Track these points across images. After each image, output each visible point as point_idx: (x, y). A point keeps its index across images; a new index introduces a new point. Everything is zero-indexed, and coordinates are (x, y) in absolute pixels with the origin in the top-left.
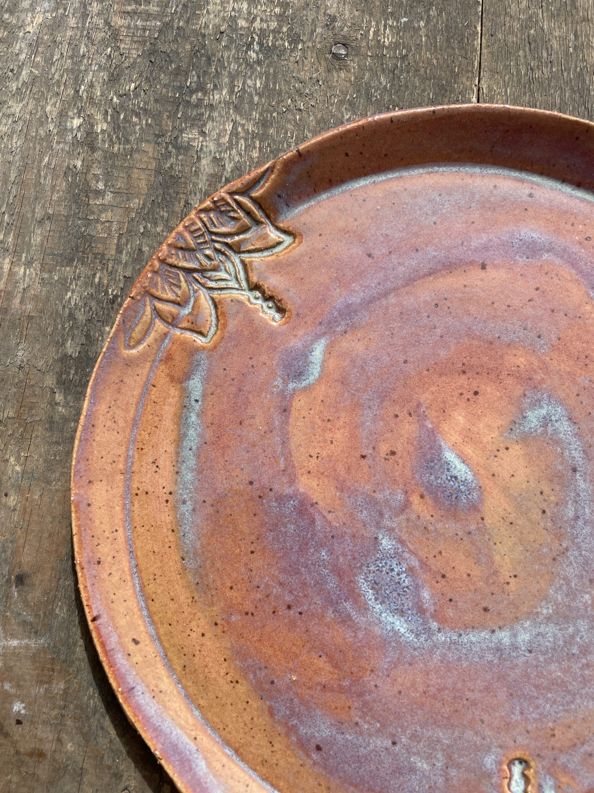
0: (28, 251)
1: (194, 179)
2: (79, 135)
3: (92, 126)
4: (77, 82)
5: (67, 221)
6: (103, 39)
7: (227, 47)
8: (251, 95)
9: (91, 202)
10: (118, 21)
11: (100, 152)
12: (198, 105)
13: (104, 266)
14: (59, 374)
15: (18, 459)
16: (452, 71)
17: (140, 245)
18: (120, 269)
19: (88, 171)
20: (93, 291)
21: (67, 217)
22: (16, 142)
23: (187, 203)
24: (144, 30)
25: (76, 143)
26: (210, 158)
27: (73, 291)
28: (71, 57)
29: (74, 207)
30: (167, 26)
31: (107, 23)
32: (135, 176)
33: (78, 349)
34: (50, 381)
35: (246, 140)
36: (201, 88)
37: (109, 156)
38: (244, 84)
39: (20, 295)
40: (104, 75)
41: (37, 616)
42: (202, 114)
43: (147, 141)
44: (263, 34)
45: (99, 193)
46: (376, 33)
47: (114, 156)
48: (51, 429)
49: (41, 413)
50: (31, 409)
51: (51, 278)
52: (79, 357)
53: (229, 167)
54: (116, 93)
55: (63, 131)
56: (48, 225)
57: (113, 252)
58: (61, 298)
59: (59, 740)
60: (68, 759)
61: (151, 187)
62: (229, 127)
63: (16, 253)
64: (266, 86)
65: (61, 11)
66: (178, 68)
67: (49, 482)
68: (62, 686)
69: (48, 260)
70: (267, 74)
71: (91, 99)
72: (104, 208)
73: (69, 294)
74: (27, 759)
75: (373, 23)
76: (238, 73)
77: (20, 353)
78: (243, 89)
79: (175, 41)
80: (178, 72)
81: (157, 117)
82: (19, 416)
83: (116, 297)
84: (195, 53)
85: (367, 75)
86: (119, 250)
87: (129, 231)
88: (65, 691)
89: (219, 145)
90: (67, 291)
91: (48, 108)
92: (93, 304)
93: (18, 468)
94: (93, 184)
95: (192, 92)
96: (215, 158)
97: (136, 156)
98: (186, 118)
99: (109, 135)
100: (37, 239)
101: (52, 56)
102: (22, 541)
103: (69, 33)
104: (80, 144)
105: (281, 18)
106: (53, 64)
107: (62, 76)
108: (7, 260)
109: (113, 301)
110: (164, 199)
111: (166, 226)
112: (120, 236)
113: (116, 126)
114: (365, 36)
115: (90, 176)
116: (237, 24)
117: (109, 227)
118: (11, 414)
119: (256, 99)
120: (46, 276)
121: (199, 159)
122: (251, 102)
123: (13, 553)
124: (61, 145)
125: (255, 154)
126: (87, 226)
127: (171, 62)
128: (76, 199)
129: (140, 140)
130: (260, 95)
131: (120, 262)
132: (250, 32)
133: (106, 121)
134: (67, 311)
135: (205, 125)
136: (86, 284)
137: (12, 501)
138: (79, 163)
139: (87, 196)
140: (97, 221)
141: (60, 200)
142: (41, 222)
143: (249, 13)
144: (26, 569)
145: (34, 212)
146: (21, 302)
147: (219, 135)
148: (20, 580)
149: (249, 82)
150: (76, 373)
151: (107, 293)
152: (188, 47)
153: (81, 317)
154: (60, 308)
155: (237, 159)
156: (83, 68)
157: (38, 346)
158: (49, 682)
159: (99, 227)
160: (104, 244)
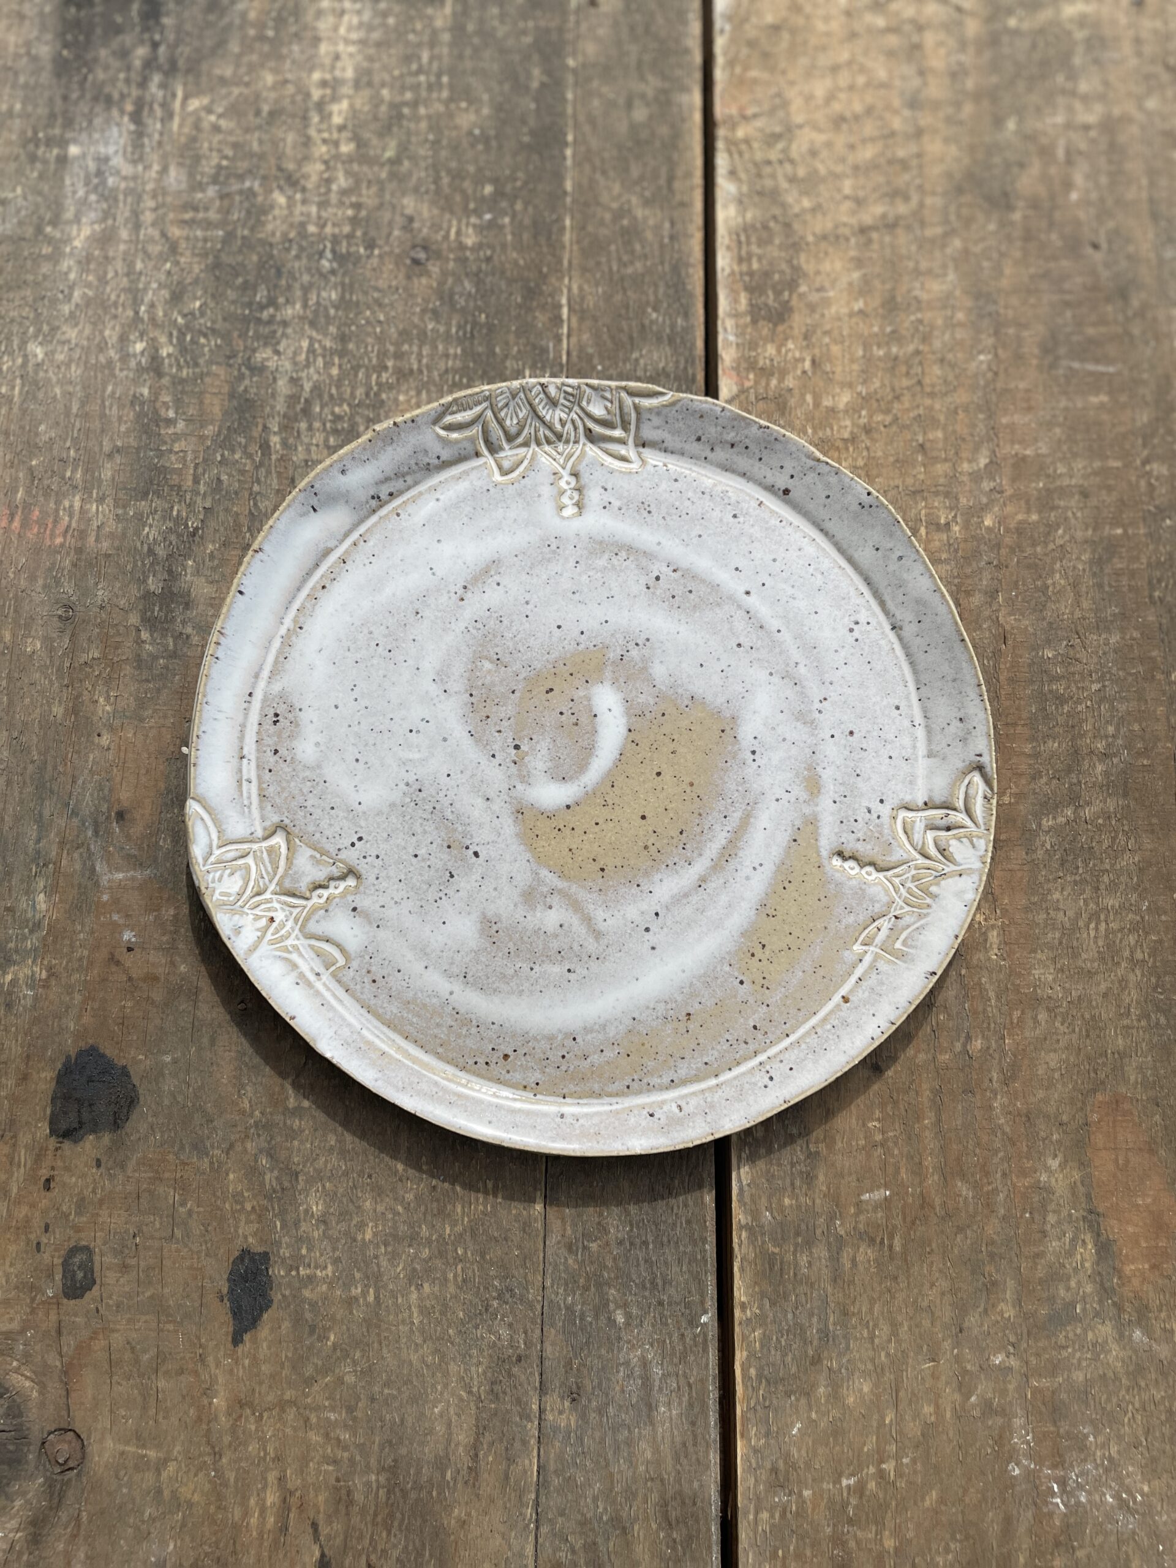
0: (99, 487)
1: (271, 401)
2: (143, 361)
3: (157, 350)
4: (136, 303)
5: (138, 453)
6: (161, 253)
7: (298, 257)
8: (326, 309)
9: (163, 432)
10: (176, 232)
11: (167, 378)
12: (271, 321)
13: (182, 499)
14: (143, 612)
15: (108, 698)
16: (540, 272)
17: (219, 473)
18: (199, 500)
19: (157, 399)
20: (171, 525)
21: (138, 449)
22: (75, 372)
23: (265, 427)
24: (205, 240)
25: (140, 370)
26: (287, 378)
27: (151, 526)
28: (128, 275)
29: (144, 437)
30: (230, 236)
31: (163, 234)
32: (207, 401)
33: (161, 585)
34: (134, 619)
35: (324, 356)
36: (272, 302)
37: (177, 381)
38: (318, 295)
39: (94, 533)
40: (165, 293)
41: (141, 848)
42: (275, 332)
43: (218, 363)
44: (335, 240)
45: (170, 422)
46: (458, 233)
47: (182, 381)
48: (139, 667)
49: (127, 650)
50: (116, 648)
51: (126, 513)
52: (162, 593)
53: (307, 386)
54: (180, 312)
55: (125, 357)
56: (118, 459)
57: (190, 483)
58: (138, 533)
59: (173, 964)
60: (182, 979)
61: (226, 413)
62: (305, 344)
63: (87, 490)
64: (342, 297)
65: (110, 222)
66: (246, 282)
67: (142, 720)
68: (172, 912)
69: (121, 495)
70: (343, 284)
71: (153, 320)
72: (177, 437)
73: (147, 529)
74: (141, 984)
75: (455, 223)
76: (311, 285)
77: (100, 593)
78: (318, 303)
79: (240, 251)
80: (245, 287)
81: (226, 336)
82: (105, 657)
83: (196, 529)
84: (261, 265)
85: (450, 281)
86: (196, 481)
87: (205, 460)
88: (175, 916)
89: (295, 364)
90: (144, 526)
91: (107, 333)
92: (173, 538)
93: (108, 708)
94: (162, 412)
95: (262, 307)
96: (292, 378)
97: (208, 380)
98: (257, 337)
99: (177, 360)
100: (107, 473)
101: (105, 273)
102: (118, 779)
103: (122, 247)
104: (146, 370)
105: (354, 221)
106: (107, 283)
107: (118, 296)
108: (77, 498)
109: (194, 534)
110: (240, 424)
111: (245, 452)
112: (196, 466)
113: (183, 349)
114: (446, 237)
115: (158, 405)
116: (306, 230)
117: (184, 458)
118: (96, 655)
119: (332, 312)
120: (120, 512)
121: (275, 379)
122: (327, 316)
123: (111, 790)
124: (125, 373)
125: (335, 371)
126: (160, 457)
127: (237, 275)
128: (146, 430)
129: (210, 362)
130: (337, 308)
131: (198, 493)
132: (321, 238)
133: (171, 342)
134: (146, 547)
135: (278, 343)
136: (164, 518)
137: (105, 740)
138: (146, 392)
139: (158, 426)
140: (171, 451)
141: (128, 431)
142: (110, 456)
143: (319, 217)
144: (126, 804)
145: (101, 445)
146: (97, 540)
147: (295, 353)
148: (121, 816)
149: (324, 294)
150: (161, 610)
151: (186, 526)
152: (255, 258)
153: (161, 552)
154: (139, 544)
155: (315, 377)
156: (141, 286)
157: (118, 585)
158: (158, 910)
159: (173, 458)
160: (180, 475)
